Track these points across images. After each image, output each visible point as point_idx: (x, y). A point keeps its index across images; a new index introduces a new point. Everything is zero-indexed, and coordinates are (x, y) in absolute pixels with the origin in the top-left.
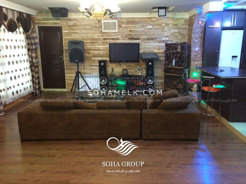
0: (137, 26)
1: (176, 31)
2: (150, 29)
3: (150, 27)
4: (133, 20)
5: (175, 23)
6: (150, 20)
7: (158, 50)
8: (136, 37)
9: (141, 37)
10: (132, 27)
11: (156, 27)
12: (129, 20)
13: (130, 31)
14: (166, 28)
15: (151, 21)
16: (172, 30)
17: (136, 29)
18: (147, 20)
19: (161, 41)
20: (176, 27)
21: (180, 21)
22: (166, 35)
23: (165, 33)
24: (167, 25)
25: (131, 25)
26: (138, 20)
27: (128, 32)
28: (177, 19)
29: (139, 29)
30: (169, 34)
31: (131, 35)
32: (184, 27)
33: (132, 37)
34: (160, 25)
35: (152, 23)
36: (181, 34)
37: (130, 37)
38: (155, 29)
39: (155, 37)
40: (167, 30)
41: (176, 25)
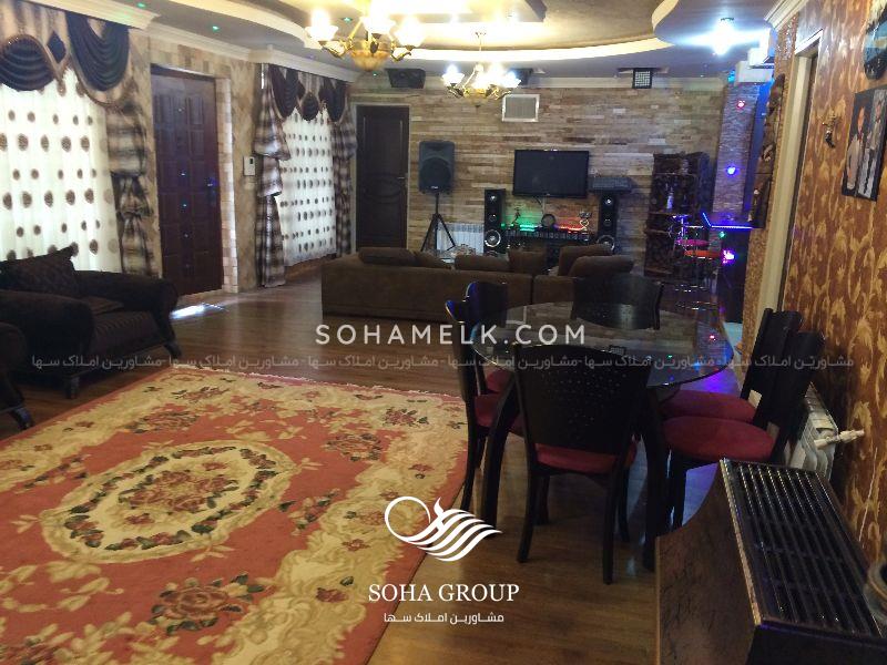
0: (587, 108)
1: (687, 122)
2: (620, 117)
3: (621, 111)
4: (579, 93)
5: (684, 102)
6: (619, 94)
7: (638, 169)
8: (582, 136)
9: (596, 136)
10: (576, 111)
11: (635, 113)
12: (567, 94)
13: (569, 121)
14: (661, 115)
15: (622, 97)
16: (676, 121)
17: (583, 117)
18: (613, 93)
19: (647, 147)
20: (687, 114)
21: (698, 97)
22: (660, 133)
23: (657, 127)
24: (664, 106)
25: (574, 107)
26: (591, 94)
27: (562, 123)
28: (691, 92)
29: (591, 115)
30: (669, 131)
31: (570, 130)
32: (709, 112)
33: (572, 135)
34: (646, 106)
35: (626, 101)
36: (699, 131)
37: (568, 135)
38: (632, 117)
39: (630, 137)
40: (663, 121)
41: (688, 108)
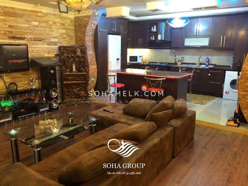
0: (19, 20)
1: (64, 31)
2: (37, 26)
3: (37, 23)
4: (13, 11)
5: (61, 22)
6: (35, 14)
7: (49, 54)
8: (19, 36)
9: (26, 36)
10: (12, 21)
11: (43, 25)
12: (7, 10)
13: (10, 27)
14: (54, 27)
15: (36, 16)
16: (60, 30)
17: (18, 25)
18: (31, 13)
19: (51, 42)
20: (64, 27)
21: (66, 20)
22: (54, 36)
23: (53, 33)
24: (55, 23)
25: (11, 18)
26: (19, 12)
27: (6, 28)
28: (64, 17)
29: (21, 24)
30: (58, 35)
31: (11, 32)
32: (71, 27)
33: (13, 35)
34: (47, 22)
35: (38, 18)
36: (69, 36)
37: (10, 35)
38: (42, 27)
39: (43, 37)
40: (55, 30)
41: (63, 24)
